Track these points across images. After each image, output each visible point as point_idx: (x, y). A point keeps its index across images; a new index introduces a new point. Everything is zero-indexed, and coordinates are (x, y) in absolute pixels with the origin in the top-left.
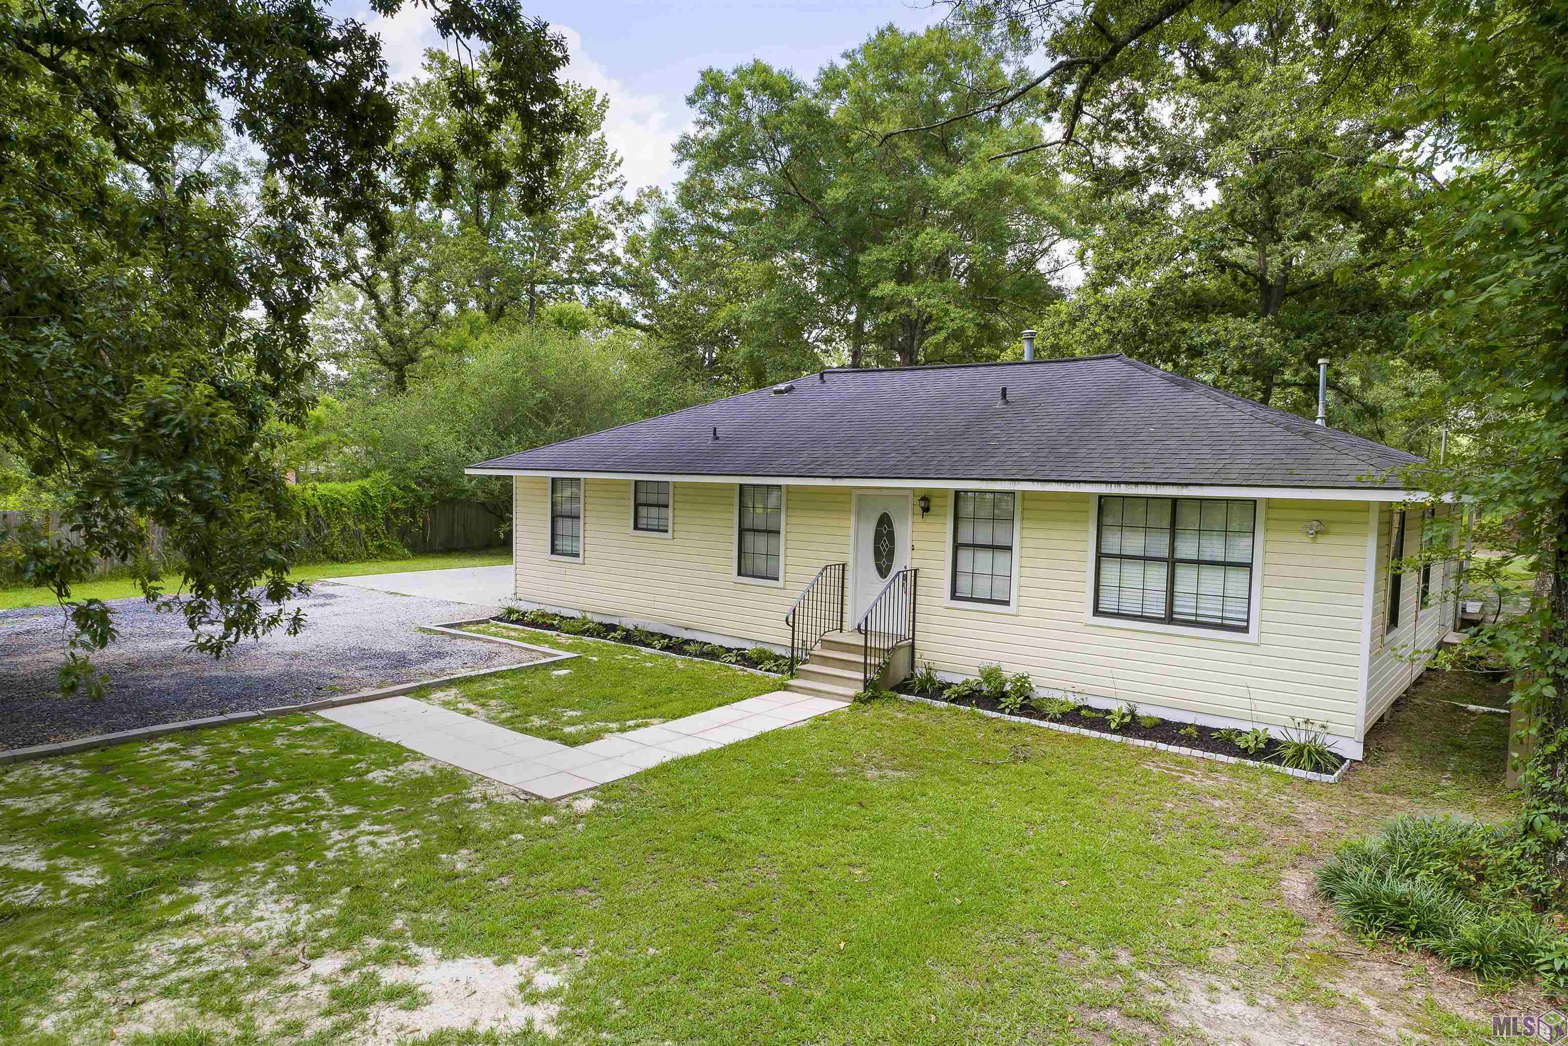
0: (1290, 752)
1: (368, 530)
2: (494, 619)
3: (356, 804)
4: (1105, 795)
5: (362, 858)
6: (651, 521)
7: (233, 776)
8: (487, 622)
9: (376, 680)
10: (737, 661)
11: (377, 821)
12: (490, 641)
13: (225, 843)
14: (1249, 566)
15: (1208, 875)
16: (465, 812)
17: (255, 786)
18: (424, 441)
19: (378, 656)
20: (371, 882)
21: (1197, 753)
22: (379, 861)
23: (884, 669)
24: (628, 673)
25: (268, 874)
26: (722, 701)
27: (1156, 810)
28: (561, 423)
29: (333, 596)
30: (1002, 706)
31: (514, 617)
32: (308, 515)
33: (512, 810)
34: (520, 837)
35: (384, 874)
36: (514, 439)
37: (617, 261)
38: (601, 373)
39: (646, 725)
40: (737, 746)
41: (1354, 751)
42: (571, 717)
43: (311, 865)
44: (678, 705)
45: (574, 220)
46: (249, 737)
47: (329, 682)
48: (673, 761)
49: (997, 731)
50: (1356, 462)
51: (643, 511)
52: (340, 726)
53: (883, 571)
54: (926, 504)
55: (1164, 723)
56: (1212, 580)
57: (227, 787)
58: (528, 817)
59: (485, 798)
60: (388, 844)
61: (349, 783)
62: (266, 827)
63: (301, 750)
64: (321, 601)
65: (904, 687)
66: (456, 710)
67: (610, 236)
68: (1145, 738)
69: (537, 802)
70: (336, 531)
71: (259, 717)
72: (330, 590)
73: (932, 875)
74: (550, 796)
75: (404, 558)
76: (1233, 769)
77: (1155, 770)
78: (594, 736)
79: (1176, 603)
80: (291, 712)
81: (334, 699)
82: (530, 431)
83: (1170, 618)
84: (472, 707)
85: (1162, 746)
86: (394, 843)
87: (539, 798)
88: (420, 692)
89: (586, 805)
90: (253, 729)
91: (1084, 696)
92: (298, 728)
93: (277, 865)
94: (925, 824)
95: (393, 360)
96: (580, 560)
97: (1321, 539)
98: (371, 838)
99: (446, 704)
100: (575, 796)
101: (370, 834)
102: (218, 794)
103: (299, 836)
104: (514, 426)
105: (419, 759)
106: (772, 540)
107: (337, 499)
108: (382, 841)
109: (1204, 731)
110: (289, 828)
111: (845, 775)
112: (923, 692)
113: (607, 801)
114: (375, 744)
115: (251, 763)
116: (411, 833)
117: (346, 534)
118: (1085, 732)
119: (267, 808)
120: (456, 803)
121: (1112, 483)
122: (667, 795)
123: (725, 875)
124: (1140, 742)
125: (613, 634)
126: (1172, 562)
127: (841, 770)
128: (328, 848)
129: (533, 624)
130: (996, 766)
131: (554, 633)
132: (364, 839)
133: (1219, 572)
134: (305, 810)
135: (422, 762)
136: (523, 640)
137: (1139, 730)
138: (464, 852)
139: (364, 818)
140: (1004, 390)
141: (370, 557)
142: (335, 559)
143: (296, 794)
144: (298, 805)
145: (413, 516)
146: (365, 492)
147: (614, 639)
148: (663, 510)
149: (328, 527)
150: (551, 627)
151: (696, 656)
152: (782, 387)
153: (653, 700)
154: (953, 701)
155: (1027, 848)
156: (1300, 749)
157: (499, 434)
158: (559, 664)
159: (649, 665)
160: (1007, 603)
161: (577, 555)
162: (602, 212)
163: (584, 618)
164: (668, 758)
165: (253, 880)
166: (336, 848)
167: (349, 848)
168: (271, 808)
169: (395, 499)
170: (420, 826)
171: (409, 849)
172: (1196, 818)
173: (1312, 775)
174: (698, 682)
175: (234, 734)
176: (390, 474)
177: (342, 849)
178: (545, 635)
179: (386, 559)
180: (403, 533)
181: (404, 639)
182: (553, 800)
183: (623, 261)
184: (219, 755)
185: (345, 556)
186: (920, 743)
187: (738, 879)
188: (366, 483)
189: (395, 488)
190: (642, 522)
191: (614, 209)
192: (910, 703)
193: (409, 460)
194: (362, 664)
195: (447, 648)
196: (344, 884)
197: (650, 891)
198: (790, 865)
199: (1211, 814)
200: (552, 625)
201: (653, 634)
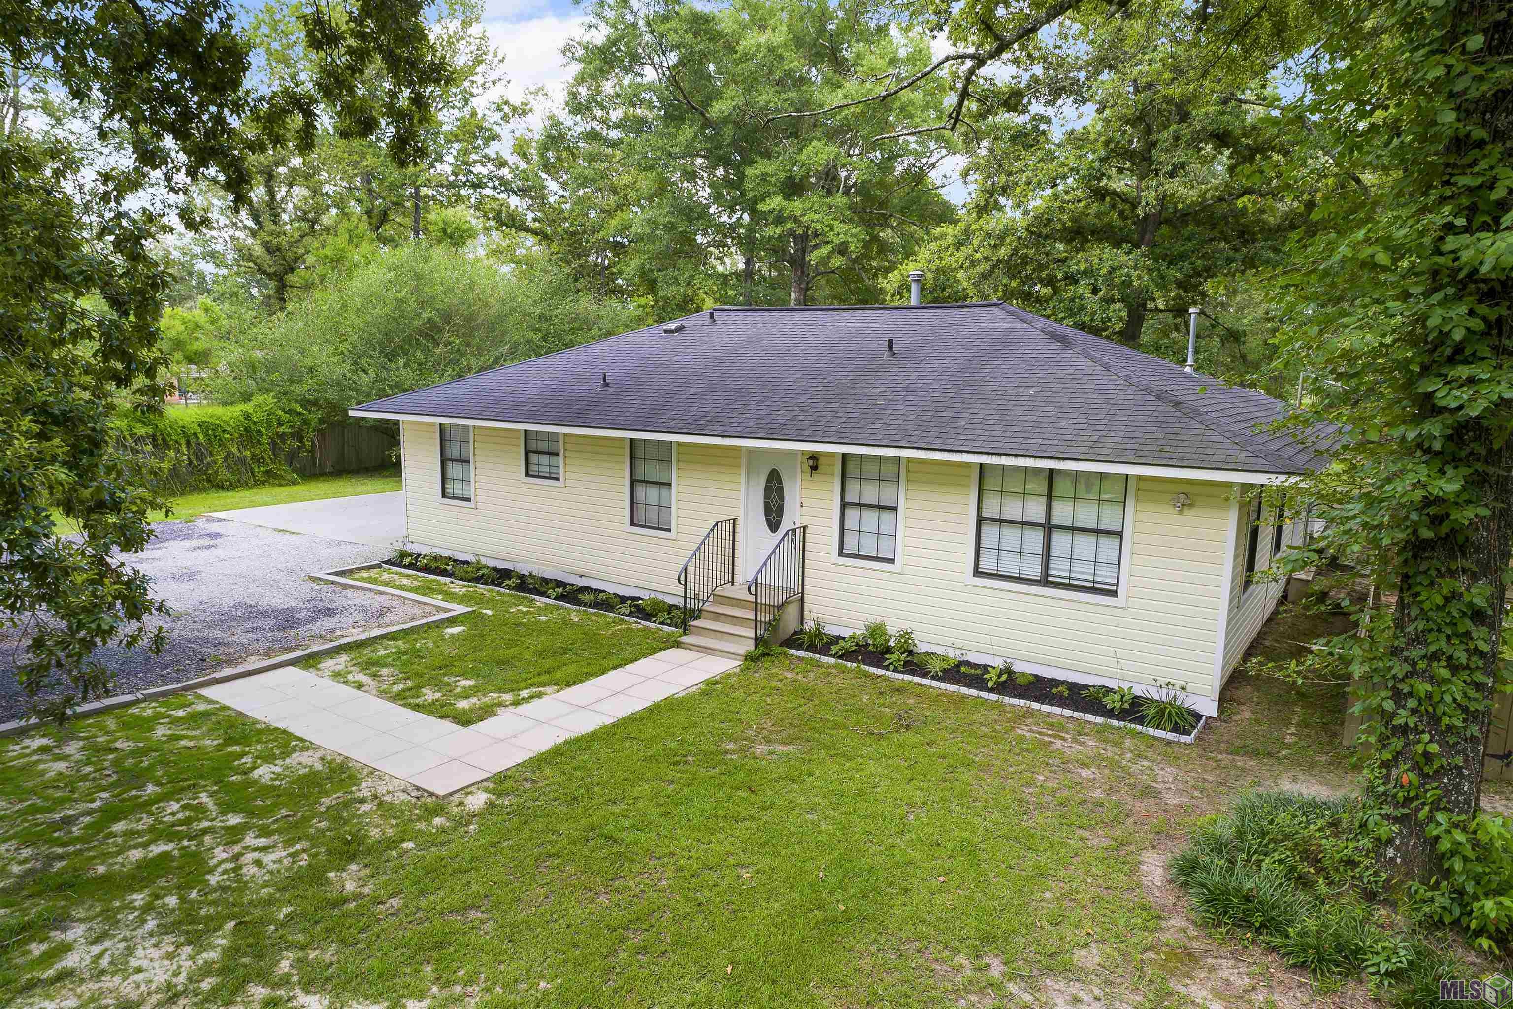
0: (1152, 711)
1: (254, 455)
2: (386, 563)
3: (242, 811)
4: (981, 767)
5: (247, 882)
6: (542, 469)
7: (111, 780)
8: (379, 566)
9: (263, 645)
10: (631, 612)
11: (264, 832)
12: (382, 593)
13: (101, 869)
14: (1120, 534)
15: (1074, 861)
16: (354, 816)
17: (134, 793)
18: (308, 362)
19: (264, 614)
20: (257, 912)
21: (1068, 712)
22: (266, 885)
23: (773, 625)
24: (522, 630)
25: (148, 908)
26: (616, 662)
27: (1029, 785)
28: (450, 344)
29: (217, 535)
30: (887, 663)
31: (407, 561)
32: (188, 443)
33: (403, 812)
34: (410, 845)
35: (269, 902)
36: (401, 362)
37: (503, 164)
38: (489, 291)
39: (539, 696)
40: (631, 719)
41: (1209, 708)
42: (464, 688)
43: (193, 895)
44: (571, 669)
45: (457, 119)
46: (126, 726)
47: (214, 651)
48: (567, 742)
49: (881, 693)
50: (1221, 439)
51: (534, 458)
52: (225, 708)
53: (774, 526)
54: (814, 462)
55: (1038, 680)
56: (1085, 545)
57: (105, 795)
58: (419, 819)
59: (375, 797)
60: (274, 862)
61: (233, 783)
62: (145, 846)
63: (183, 743)
64: (206, 542)
65: (793, 641)
66: (345, 682)
67: (495, 137)
68: (1020, 697)
69: (429, 800)
70: (220, 458)
71: (137, 702)
72: (215, 528)
73: (817, 876)
74: (441, 792)
75: (294, 483)
76: (1100, 730)
77: (1028, 735)
78: (487, 712)
79: (1051, 566)
80: (174, 692)
81: (217, 675)
82: (418, 353)
83: (1045, 581)
84: (362, 677)
85: (1036, 706)
86: (280, 861)
87: (431, 794)
88: (309, 661)
89: (478, 801)
90: (132, 715)
91: (964, 652)
92: (181, 713)
93: (157, 897)
94: (812, 810)
95: (272, 270)
96: (472, 504)
97: (1186, 511)
98: (256, 855)
99: (337, 675)
100: (466, 790)
101: (256, 850)
102: (93, 805)
103: (182, 856)
104: (401, 347)
105: (308, 749)
106: (664, 492)
107: (218, 425)
108: (268, 859)
109: (1074, 687)
110: (169, 847)
111: (734, 752)
112: (811, 648)
113: (499, 795)
114: (260, 732)
115: (129, 762)
116: (298, 847)
117: (230, 461)
118: (965, 690)
119: (147, 821)
120: (346, 805)
121: (993, 454)
122: (560, 786)
123: (617, 883)
124: (1015, 701)
125: (507, 582)
126: (1049, 528)
127: (731, 746)
128: (211, 871)
129: (426, 569)
130: (881, 736)
131: (447, 580)
132: (251, 856)
133: (1092, 539)
134: (187, 821)
135: (310, 753)
136: (415, 590)
137: (1014, 689)
138: (353, 867)
139: (250, 829)
140: (891, 341)
141: (259, 484)
142: (220, 487)
143: (178, 801)
144: (180, 816)
145: (301, 440)
146: (247, 416)
147: (509, 587)
148: (554, 458)
149: (211, 454)
150: (444, 573)
151: (591, 606)
152: (672, 326)
153: (548, 663)
154: (840, 657)
155: (907, 837)
156: (1161, 709)
157: (386, 356)
158: (452, 621)
159: (544, 618)
160: (892, 561)
161: (469, 500)
162: (486, 112)
163: (478, 562)
164: (561, 740)
165: (131, 917)
166: (220, 869)
167: (234, 870)
168: (151, 821)
169: (280, 425)
170: (308, 837)
171: (296, 867)
172: (1066, 793)
173: (1171, 736)
174: (591, 637)
175: (111, 723)
176: (274, 397)
177: (225, 872)
178: (439, 583)
179: (274, 485)
180: (292, 457)
181: (292, 591)
182: (445, 797)
183: (510, 163)
184: (95, 750)
185: (231, 485)
186: (808, 709)
187: (630, 889)
188: (248, 407)
189: (280, 412)
190: (534, 468)
191: (499, 109)
192: (800, 658)
193: (292, 382)
194: (249, 625)
195: (339, 603)
196: (229, 918)
197: (542, 908)
198: (681, 869)
199: (1078, 788)
200: (446, 570)
201: (545, 581)
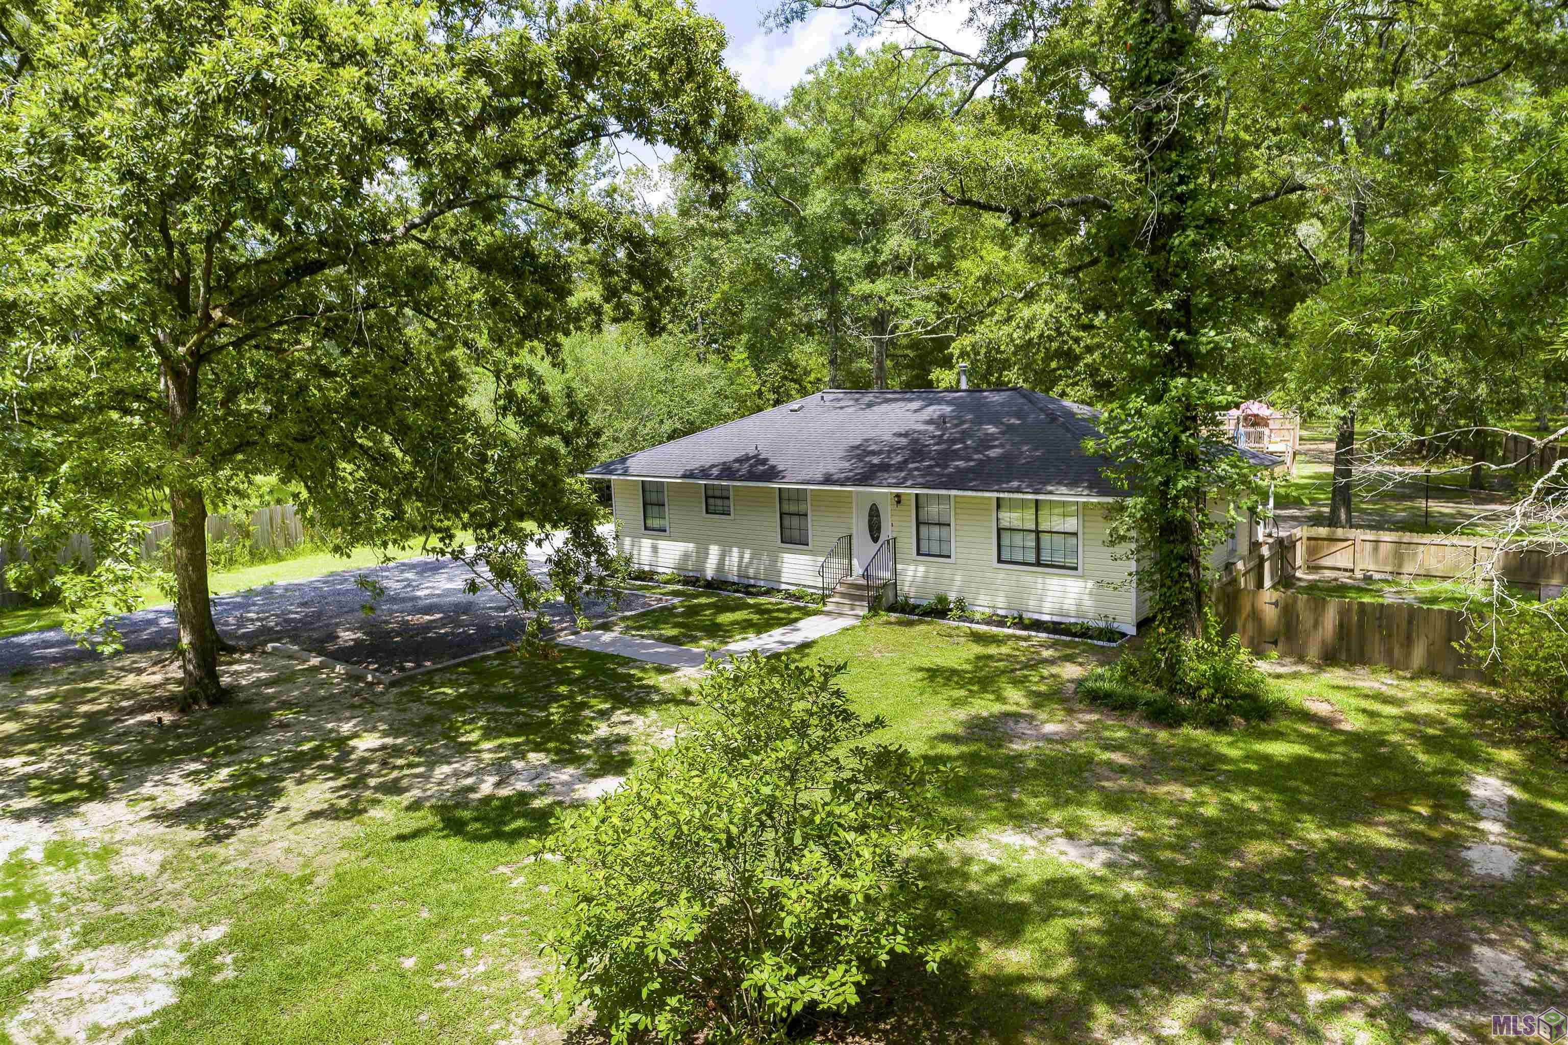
0: (1096, 633)
6: (717, 509)
10: (786, 597)
14: (1076, 534)
21: (1051, 636)
23: (879, 599)
26: (786, 622)
30: (949, 617)
39: (748, 638)
40: (804, 645)
41: (1132, 631)
42: (701, 636)
44: (761, 626)
49: (945, 631)
51: (712, 502)
53: (875, 540)
54: (898, 499)
55: (1036, 621)
56: (1059, 541)
65: (891, 609)
68: (1025, 629)
76: (1069, 643)
77: (1025, 645)
78: (722, 645)
79: (1040, 555)
83: (1038, 563)
84: (641, 633)
85: (1034, 634)
88: (604, 627)
91: (994, 607)
96: (667, 534)
97: (1109, 520)
106: (803, 521)
109: (1056, 624)
111: (863, 656)
112: (903, 611)
114: (606, 656)
118: (994, 629)
121: (1003, 491)
124: (1022, 632)
125: (698, 584)
126: (1038, 533)
127: (860, 654)
129: (638, 579)
130: (942, 648)
131: (656, 584)
133: (1061, 538)
135: (639, 662)
136: (639, 590)
137: (1022, 626)
140: (945, 418)
147: (700, 587)
148: (726, 502)
151: (758, 595)
152: (795, 407)
153: (744, 624)
154: (921, 616)
156: (1101, 630)
158: (674, 606)
160: (949, 557)
161: (665, 531)
173: (1105, 644)
174: (766, 612)
178: (651, 586)
186: (902, 639)
190: (711, 508)
192: (895, 617)
200: (652, 579)
201: (725, 582)
